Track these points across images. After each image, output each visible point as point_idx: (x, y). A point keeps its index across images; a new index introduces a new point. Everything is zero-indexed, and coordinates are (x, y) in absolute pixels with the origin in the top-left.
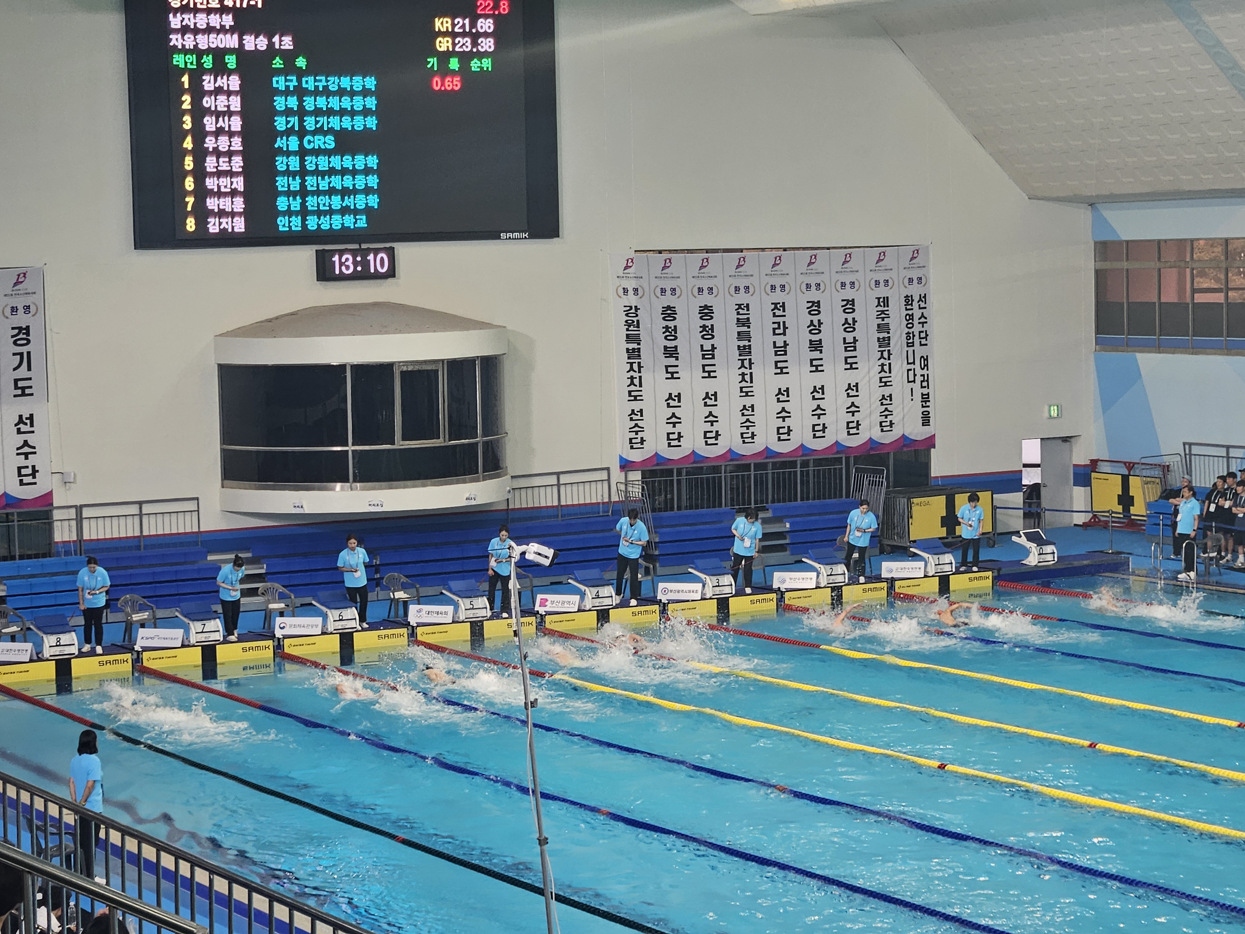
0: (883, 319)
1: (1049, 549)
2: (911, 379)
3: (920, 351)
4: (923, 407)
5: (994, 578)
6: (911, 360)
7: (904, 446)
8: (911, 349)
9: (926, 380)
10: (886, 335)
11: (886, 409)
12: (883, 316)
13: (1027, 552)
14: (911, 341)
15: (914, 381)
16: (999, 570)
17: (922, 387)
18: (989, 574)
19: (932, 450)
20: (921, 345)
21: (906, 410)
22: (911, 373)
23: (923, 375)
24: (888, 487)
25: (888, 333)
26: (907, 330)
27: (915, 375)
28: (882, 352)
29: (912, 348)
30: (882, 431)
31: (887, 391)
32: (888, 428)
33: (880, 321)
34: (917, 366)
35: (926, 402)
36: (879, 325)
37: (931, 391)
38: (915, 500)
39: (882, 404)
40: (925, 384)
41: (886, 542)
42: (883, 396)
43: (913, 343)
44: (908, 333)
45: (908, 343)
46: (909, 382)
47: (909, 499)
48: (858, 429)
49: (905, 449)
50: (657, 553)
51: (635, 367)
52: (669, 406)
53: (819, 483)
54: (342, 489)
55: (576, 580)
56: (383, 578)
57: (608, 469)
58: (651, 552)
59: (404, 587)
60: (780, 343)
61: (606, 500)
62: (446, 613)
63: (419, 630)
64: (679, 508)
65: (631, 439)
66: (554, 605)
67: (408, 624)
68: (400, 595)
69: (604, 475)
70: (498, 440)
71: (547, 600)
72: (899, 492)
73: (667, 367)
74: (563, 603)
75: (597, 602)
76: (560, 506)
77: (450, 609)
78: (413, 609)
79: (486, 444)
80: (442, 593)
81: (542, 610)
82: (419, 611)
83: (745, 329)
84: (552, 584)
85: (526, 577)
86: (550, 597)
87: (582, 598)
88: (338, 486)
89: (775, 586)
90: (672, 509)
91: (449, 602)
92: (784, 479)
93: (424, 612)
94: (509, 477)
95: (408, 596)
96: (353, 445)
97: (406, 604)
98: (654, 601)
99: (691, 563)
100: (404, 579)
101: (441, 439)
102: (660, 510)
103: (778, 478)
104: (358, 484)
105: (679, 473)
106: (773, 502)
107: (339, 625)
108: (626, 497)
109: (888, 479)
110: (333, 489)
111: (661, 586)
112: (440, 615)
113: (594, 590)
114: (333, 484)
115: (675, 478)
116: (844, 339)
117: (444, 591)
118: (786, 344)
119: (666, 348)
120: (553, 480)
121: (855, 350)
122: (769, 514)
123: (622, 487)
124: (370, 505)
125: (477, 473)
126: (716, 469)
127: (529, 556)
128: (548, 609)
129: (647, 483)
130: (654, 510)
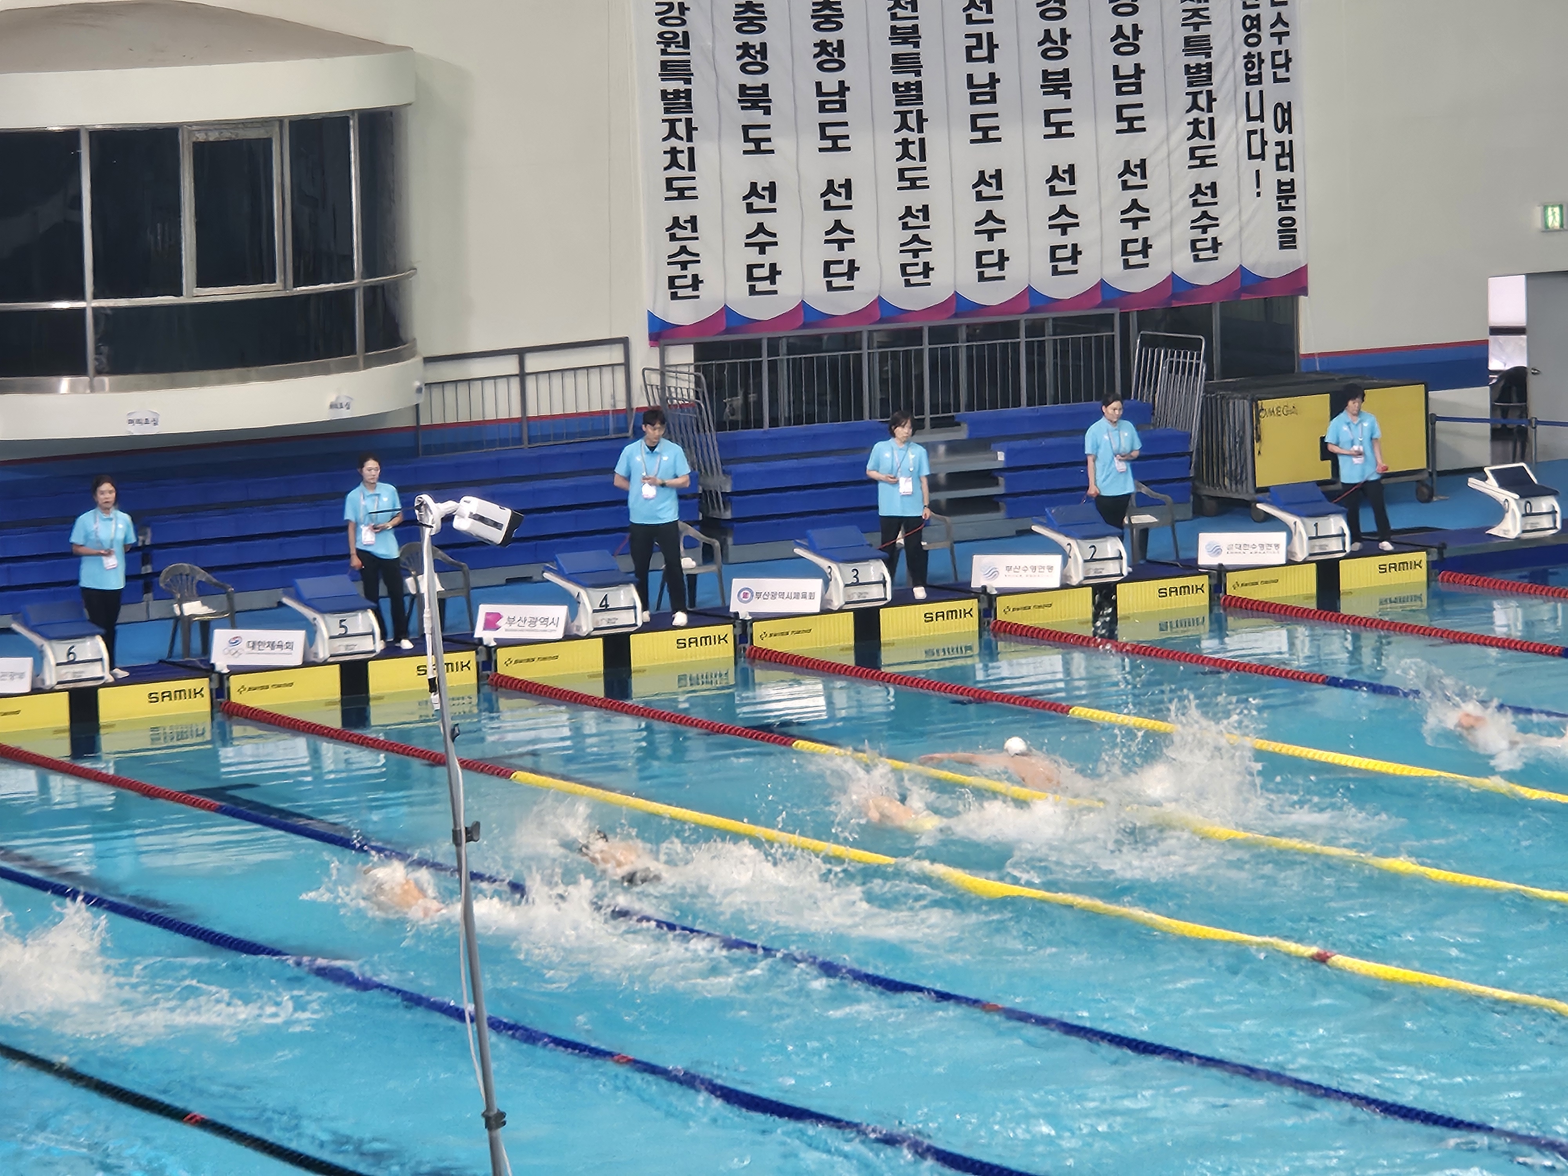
0: (1196, 27)
1: (1546, 503)
2: (1256, 150)
3: (1274, 93)
4: (1281, 208)
5: (1433, 567)
6: (1255, 112)
7: (1244, 290)
8: (1254, 90)
9: (1286, 152)
10: (1203, 60)
11: (1205, 215)
12: (1196, 20)
13: (1498, 512)
14: (1255, 72)
15: (1262, 156)
16: (1441, 549)
17: (1279, 168)
18: (1421, 557)
19: (1302, 298)
20: (1276, 80)
21: (1245, 217)
22: (1256, 139)
23: (1280, 144)
24: (1209, 376)
25: (1208, 55)
26: (1246, 50)
27: (1264, 143)
28: (1195, 95)
29: (1258, 88)
30: (1196, 259)
31: (1205, 177)
32: (1209, 254)
33: (1189, 31)
34: (1268, 124)
35: (1287, 198)
36: (1187, 40)
37: (1297, 176)
38: (1267, 404)
39: (1195, 203)
40: (1285, 161)
41: (1207, 491)
42: (1198, 186)
43: (1259, 76)
44: (1249, 56)
45: (1248, 77)
46: (1251, 157)
47: (1254, 401)
48: (1146, 256)
49: (1245, 297)
50: (728, 515)
51: (681, 129)
52: (750, 209)
53: (1065, 368)
54: (73, 389)
55: (560, 573)
56: (157, 574)
57: (625, 342)
58: (715, 514)
59: (203, 592)
60: (981, 78)
61: (622, 405)
62: (289, 645)
63: (235, 682)
64: (774, 422)
65: (672, 280)
66: (514, 626)
67: (208, 670)
68: (194, 608)
69: (615, 355)
70: (396, 284)
71: (498, 616)
72: (1235, 388)
73: (746, 129)
74: (534, 621)
75: (604, 619)
76: (525, 419)
77: (298, 637)
78: (221, 637)
79: (371, 292)
80: (281, 604)
81: (489, 637)
82: (235, 642)
83: (908, 49)
84: (509, 581)
85: (458, 568)
86: (506, 610)
87: (573, 614)
88: (65, 383)
89: (976, 584)
90: (759, 424)
91: (295, 621)
92: (992, 359)
93: (243, 645)
94: (417, 360)
95: (211, 611)
96: (96, 297)
97: (206, 628)
98: (722, 615)
99: (798, 535)
100: (202, 576)
101: (278, 284)
102: (734, 425)
103: (980, 358)
104: (106, 379)
105: (773, 349)
106: (970, 407)
107: (68, 673)
108: (663, 399)
109: (1208, 359)
110: (52, 390)
111: (738, 584)
112: (277, 650)
113: (598, 594)
114: (53, 379)
115: (765, 358)
116: (1116, 68)
117: (285, 600)
118: (994, 80)
119: (743, 88)
120: (510, 365)
121: (1139, 91)
122: (961, 434)
123: (655, 379)
124: (131, 422)
125: (353, 351)
126: (850, 341)
127: (461, 524)
128: (501, 634)
129: (706, 370)
130: (720, 426)
